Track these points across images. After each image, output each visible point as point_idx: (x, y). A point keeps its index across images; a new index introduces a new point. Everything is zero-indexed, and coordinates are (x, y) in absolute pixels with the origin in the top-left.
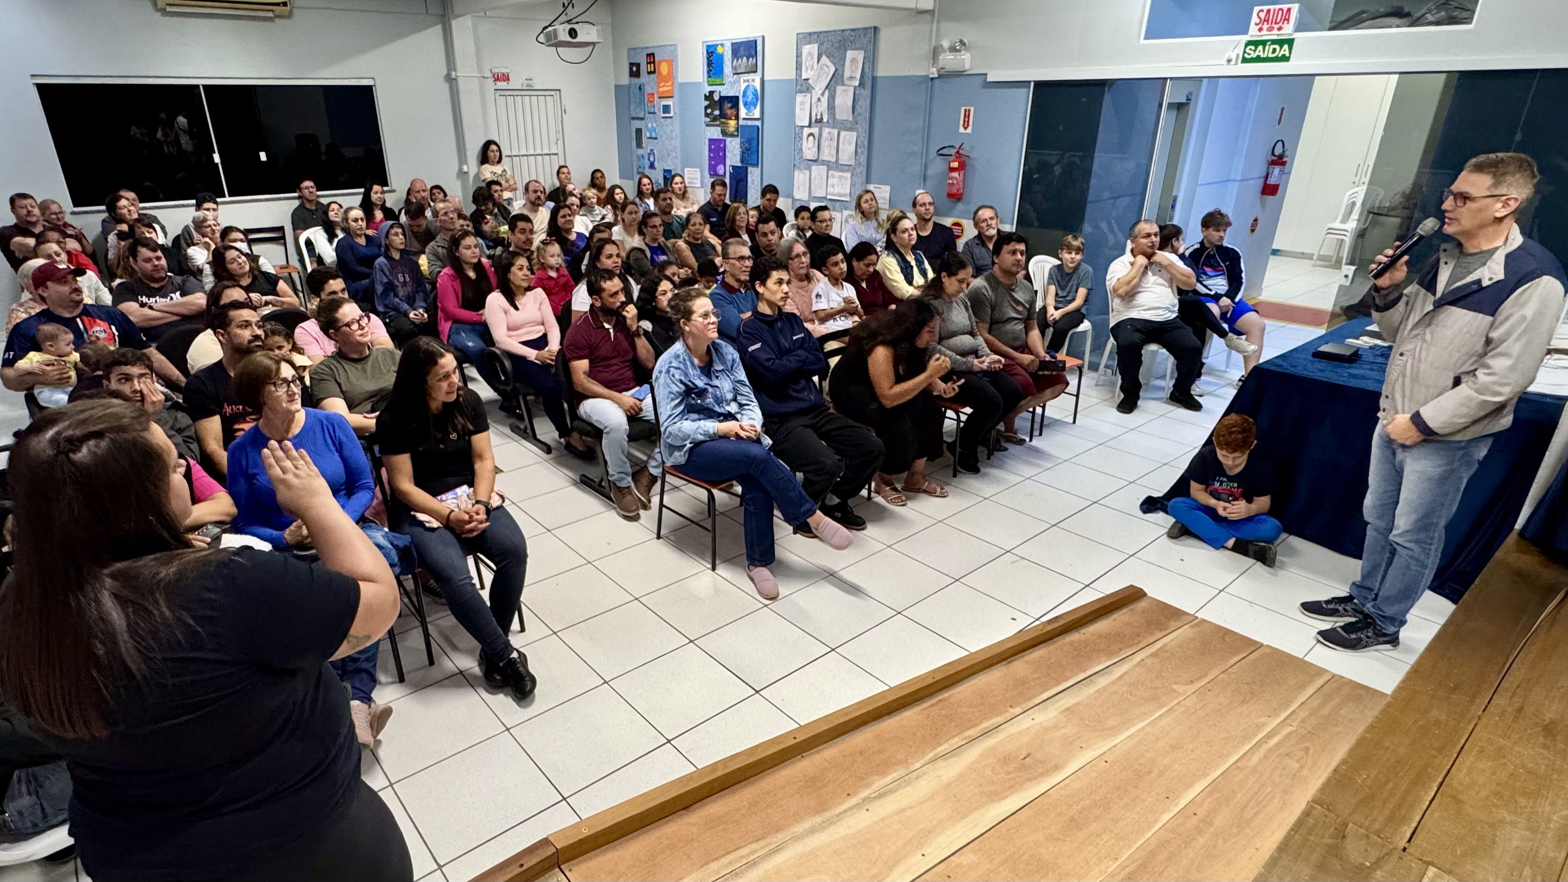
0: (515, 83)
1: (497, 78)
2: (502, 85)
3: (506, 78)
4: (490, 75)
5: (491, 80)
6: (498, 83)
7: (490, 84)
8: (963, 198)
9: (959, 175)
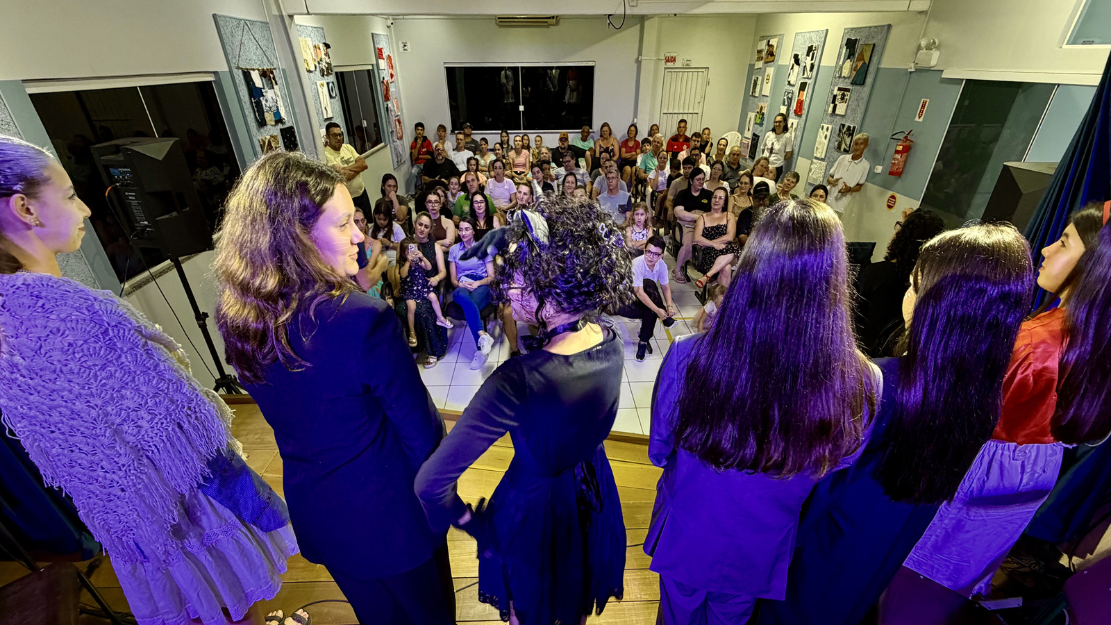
0: (678, 64)
1: (668, 60)
2: (670, 65)
3: (673, 60)
4: (664, 58)
5: (663, 62)
6: (668, 64)
7: (663, 65)
8: (903, 176)
9: (901, 157)
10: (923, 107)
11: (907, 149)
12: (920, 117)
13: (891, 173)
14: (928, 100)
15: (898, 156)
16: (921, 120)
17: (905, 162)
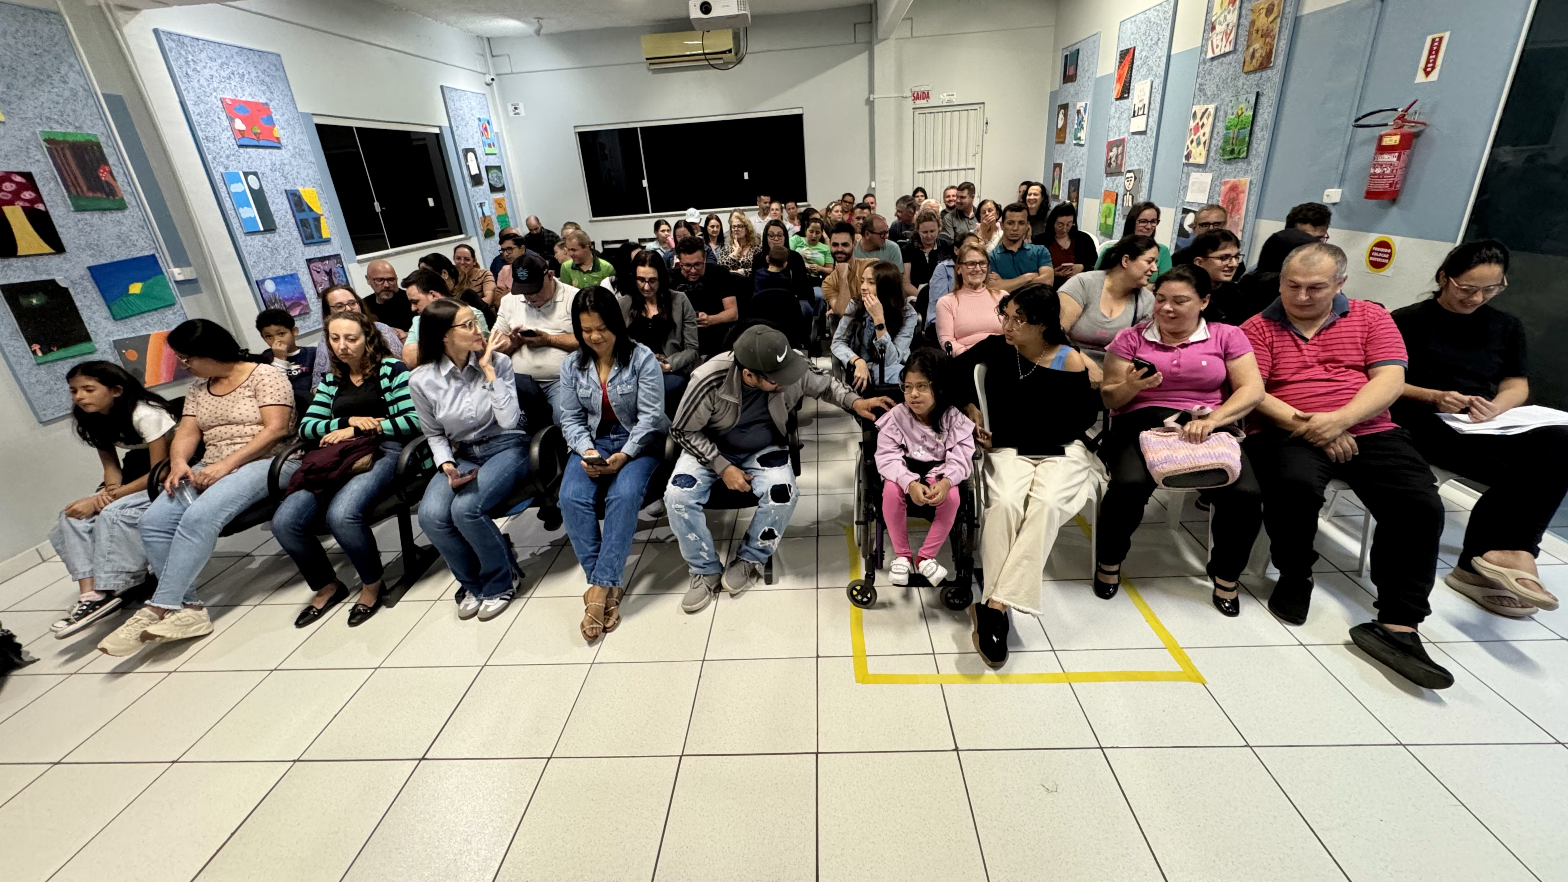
0: (932, 102)
1: (917, 97)
2: (921, 103)
3: (926, 96)
4: (910, 94)
5: (910, 99)
6: (918, 102)
7: (909, 104)
8: (1403, 199)
9: (1399, 158)
10: (1434, 50)
11: (1408, 142)
12: (1427, 74)
13: (1371, 195)
14: (1447, 36)
15: (1390, 158)
16: (1434, 76)
17: (1407, 167)
